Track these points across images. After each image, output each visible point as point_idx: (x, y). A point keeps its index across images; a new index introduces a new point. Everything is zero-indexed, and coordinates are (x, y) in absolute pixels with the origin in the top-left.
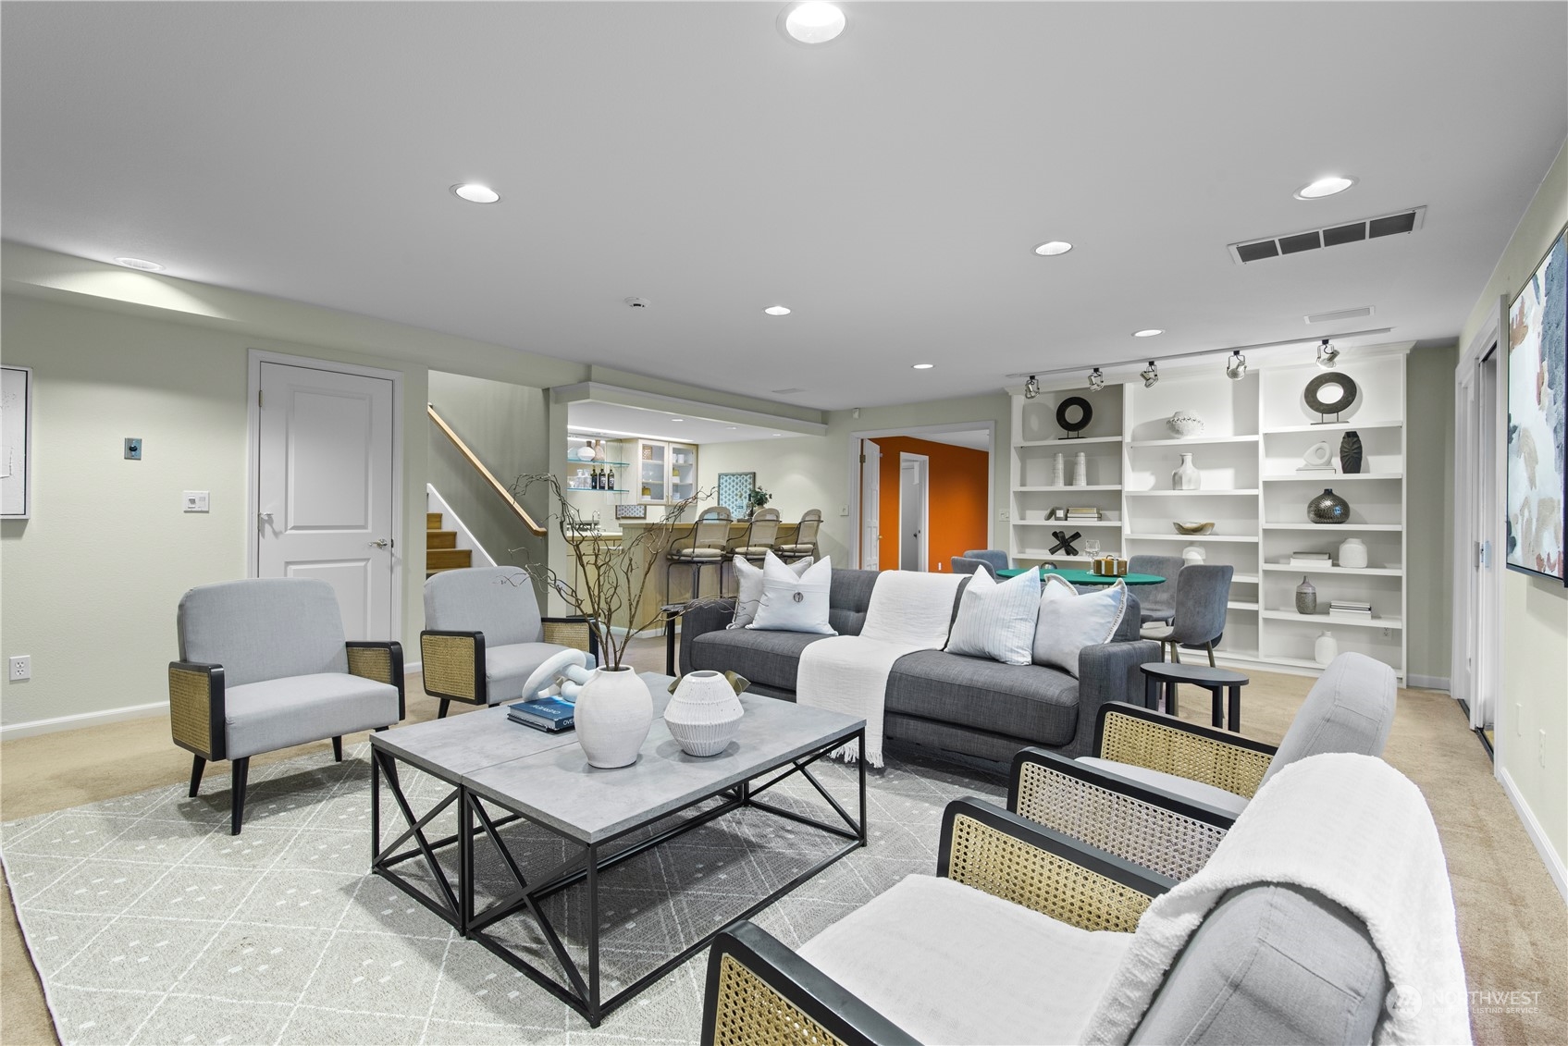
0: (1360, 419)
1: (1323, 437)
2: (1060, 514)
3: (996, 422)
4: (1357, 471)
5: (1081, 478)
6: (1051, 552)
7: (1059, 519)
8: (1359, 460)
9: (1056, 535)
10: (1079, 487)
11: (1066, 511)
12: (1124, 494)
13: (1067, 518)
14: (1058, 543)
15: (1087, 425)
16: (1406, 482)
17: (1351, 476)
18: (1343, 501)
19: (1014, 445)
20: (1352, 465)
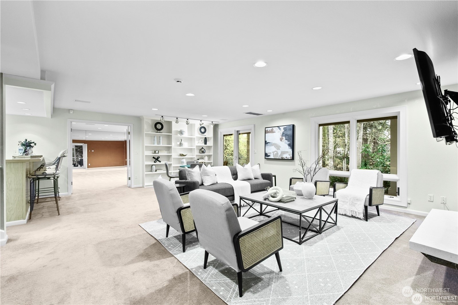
0: (206, 135)
1: (202, 138)
2: (157, 152)
3: (133, 125)
4: (206, 144)
5: (161, 143)
6: (154, 162)
7: (156, 153)
8: (207, 142)
9: (154, 158)
10: (161, 145)
11: (158, 151)
12: (172, 147)
13: (158, 153)
14: (155, 160)
15: (162, 129)
16: (213, 147)
17: (206, 145)
18: (204, 150)
19: (145, 132)
20: (206, 143)
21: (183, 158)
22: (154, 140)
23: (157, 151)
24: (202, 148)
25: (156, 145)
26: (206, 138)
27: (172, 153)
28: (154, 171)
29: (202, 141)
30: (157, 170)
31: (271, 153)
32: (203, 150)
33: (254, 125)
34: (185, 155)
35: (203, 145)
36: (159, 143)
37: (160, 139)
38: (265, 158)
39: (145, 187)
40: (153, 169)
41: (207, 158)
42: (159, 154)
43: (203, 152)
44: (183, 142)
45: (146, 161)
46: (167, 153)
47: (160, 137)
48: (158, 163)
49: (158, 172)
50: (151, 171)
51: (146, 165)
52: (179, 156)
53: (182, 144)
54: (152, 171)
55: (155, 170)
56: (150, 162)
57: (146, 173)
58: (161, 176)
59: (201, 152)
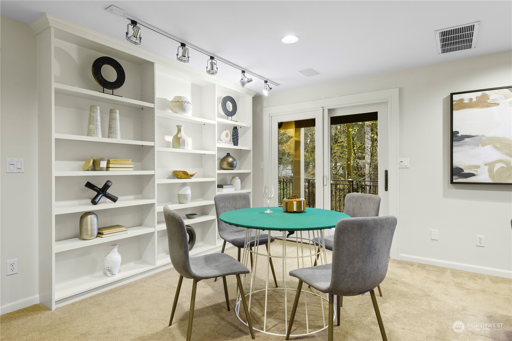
0: (238, 119)
1: (223, 127)
2: (103, 164)
4: (237, 145)
5: (119, 132)
6: (94, 202)
7: (101, 169)
8: (238, 140)
9: (89, 185)
10: (118, 139)
11: (108, 163)
12: (157, 149)
13: (108, 168)
14: (96, 193)
15: (121, 85)
16: (252, 152)
17: (235, 147)
18: (234, 159)
19: (55, 85)
20: (236, 143)
21: (184, 185)
22: (91, 120)
23: (102, 159)
24: (228, 155)
25: (99, 138)
26: (235, 128)
27: (153, 169)
28: (92, 235)
29: (227, 135)
30: (105, 232)
31: (478, 167)
32: (230, 160)
33: (401, 90)
34: (192, 176)
35: (231, 146)
36: (110, 133)
37: (112, 119)
38: (452, 182)
39: (54, 307)
40: (89, 227)
41: (239, 180)
42: (111, 173)
43: (231, 166)
44: (183, 134)
45: (57, 200)
46: (136, 169)
47: (112, 112)
48: (105, 204)
49: (109, 237)
50: (80, 236)
51: (57, 216)
52: (170, 178)
53: (184, 141)
54: (85, 236)
55: (96, 232)
56: (76, 202)
57: (58, 247)
58: (116, 249)
59: (225, 166)
